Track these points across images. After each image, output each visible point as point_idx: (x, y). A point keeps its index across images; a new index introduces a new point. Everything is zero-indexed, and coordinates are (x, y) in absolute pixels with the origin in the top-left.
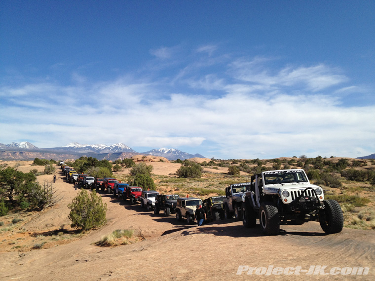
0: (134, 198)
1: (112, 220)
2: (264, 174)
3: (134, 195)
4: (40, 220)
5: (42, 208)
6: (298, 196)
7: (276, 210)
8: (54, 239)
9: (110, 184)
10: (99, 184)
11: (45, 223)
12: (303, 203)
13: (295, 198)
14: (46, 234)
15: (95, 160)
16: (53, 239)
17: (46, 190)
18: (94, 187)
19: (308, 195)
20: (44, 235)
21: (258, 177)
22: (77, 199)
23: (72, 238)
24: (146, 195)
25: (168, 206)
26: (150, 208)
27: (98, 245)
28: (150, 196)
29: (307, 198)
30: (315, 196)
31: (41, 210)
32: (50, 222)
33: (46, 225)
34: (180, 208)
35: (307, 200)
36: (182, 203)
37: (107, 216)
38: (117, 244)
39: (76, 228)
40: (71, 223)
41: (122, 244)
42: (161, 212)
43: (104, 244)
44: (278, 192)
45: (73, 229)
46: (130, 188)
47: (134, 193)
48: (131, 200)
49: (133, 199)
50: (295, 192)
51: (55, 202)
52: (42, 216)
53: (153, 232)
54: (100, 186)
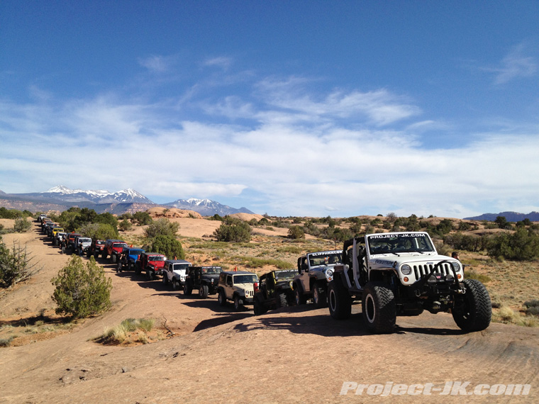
0: (153, 270)
1: (119, 304)
3: (153, 266)
4: (7, 302)
5: (10, 283)
6: (424, 273)
7: (391, 294)
8: (30, 331)
9: (116, 249)
10: (99, 249)
11: (15, 307)
12: (434, 283)
13: (419, 276)
14: (16, 323)
15: (92, 213)
16: (27, 331)
17: (17, 256)
18: (92, 252)
19: (440, 272)
20: (13, 325)
21: (357, 243)
22: (65, 271)
23: (58, 330)
24: (171, 266)
25: (205, 283)
26: (177, 286)
27: (99, 342)
28: (178, 267)
29: (438, 277)
30: (451, 273)
31: (8, 287)
32: (22, 305)
33: (17, 310)
34: (224, 286)
35: (439, 279)
36: (227, 278)
37: (112, 297)
38: (130, 341)
39: (63, 315)
40: (55, 306)
41: (138, 341)
42: (195, 292)
43: (108, 340)
44: (394, 266)
45: (59, 316)
46: (146, 256)
47: (153, 263)
48: (148, 273)
49: (151, 272)
50: (420, 267)
51: (30, 275)
52: (10, 296)
53: (183, 323)
54: (100, 252)
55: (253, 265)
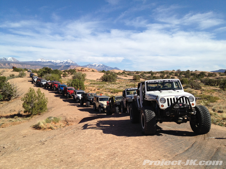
0: (69, 94)
2: (147, 82)
3: (69, 92)
4: (7, 107)
5: (10, 99)
6: (173, 102)
7: (154, 114)
8: (11, 120)
9: (55, 85)
10: (49, 85)
11: (10, 109)
12: (177, 109)
13: (170, 104)
14: (7, 117)
15: (50, 69)
16: (10, 121)
17: (12, 88)
18: (46, 87)
19: (182, 102)
21: (142, 85)
22: (27, 95)
23: (23, 120)
24: (76, 92)
25: (88, 101)
26: (78, 101)
28: (79, 93)
29: (181, 105)
30: (188, 103)
31: (9, 101)
32: (13, 108)
33: (11, 111)
34: (95, 102)
35: (181, 106)
39: (27, 113)
40: (23, 110)
41: (49, 128)
42: (85, 104)
44: (156, 99)
45: (25, 114)
46: (66, 88)
47: (69, 91)
48: (67, 95)
49: (68, 95)
50: (171, 99)
51: (18, 96)
52: (9, 105)
53: (75, 118)
55: (114, 92)
